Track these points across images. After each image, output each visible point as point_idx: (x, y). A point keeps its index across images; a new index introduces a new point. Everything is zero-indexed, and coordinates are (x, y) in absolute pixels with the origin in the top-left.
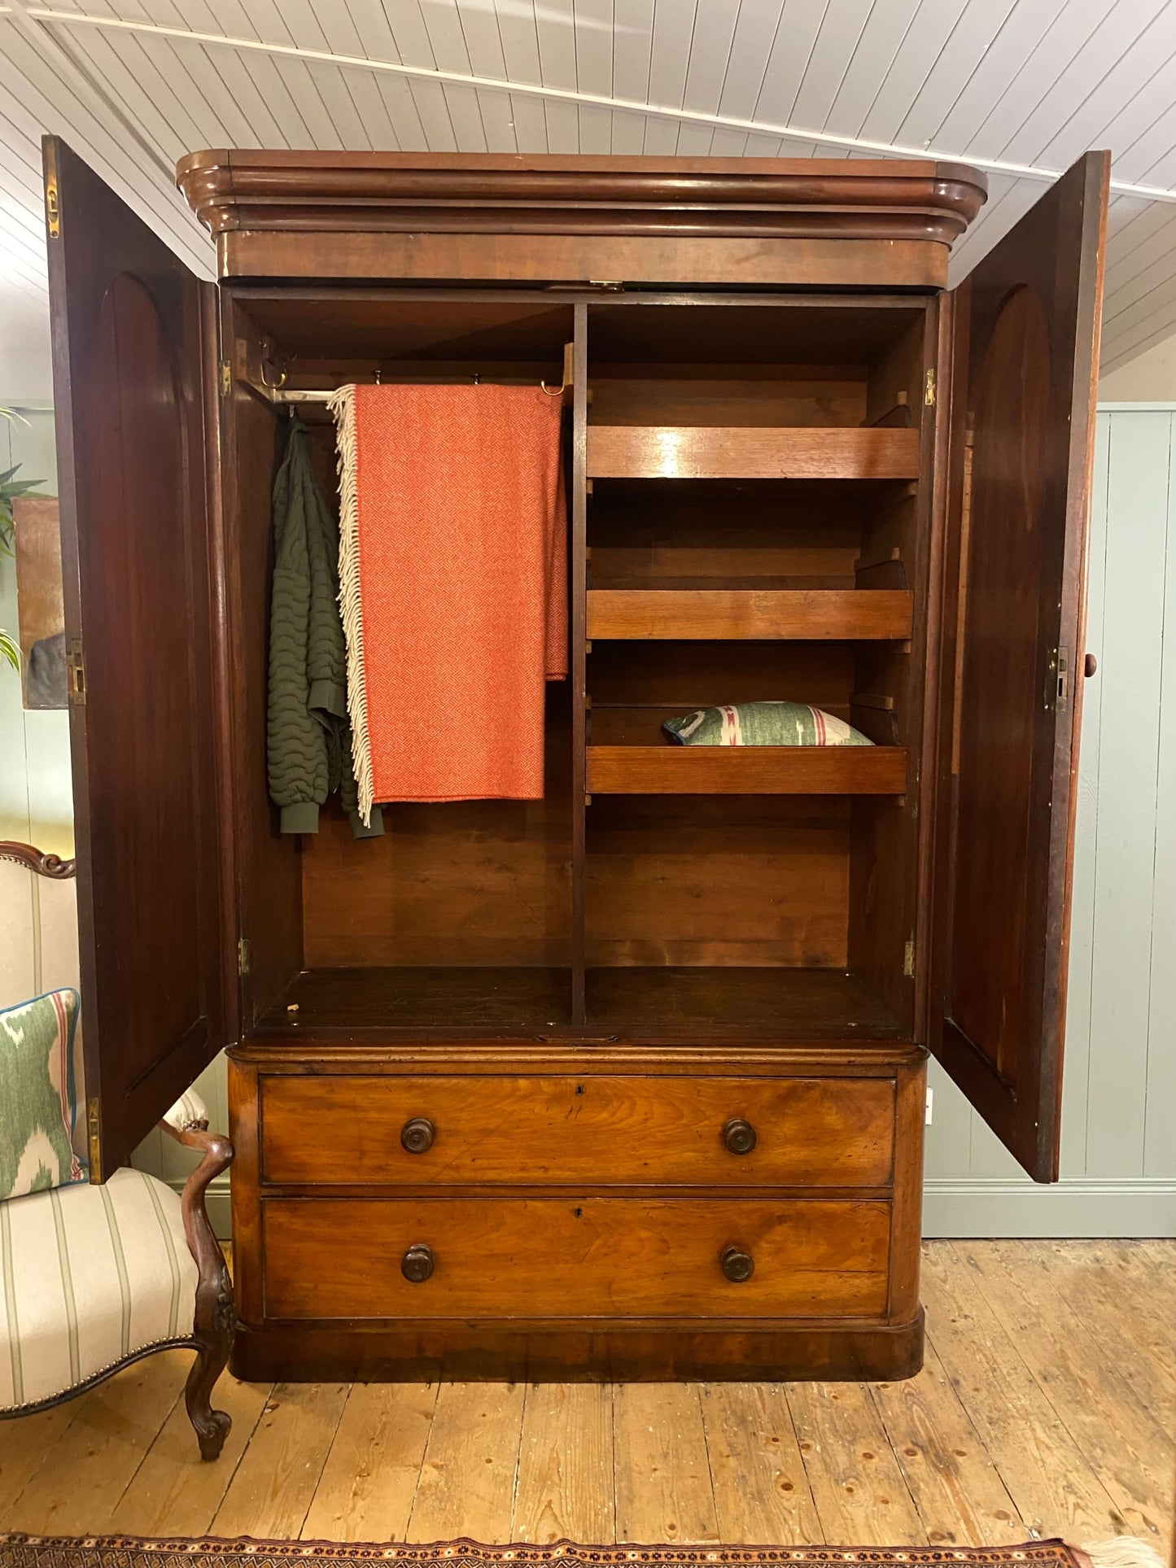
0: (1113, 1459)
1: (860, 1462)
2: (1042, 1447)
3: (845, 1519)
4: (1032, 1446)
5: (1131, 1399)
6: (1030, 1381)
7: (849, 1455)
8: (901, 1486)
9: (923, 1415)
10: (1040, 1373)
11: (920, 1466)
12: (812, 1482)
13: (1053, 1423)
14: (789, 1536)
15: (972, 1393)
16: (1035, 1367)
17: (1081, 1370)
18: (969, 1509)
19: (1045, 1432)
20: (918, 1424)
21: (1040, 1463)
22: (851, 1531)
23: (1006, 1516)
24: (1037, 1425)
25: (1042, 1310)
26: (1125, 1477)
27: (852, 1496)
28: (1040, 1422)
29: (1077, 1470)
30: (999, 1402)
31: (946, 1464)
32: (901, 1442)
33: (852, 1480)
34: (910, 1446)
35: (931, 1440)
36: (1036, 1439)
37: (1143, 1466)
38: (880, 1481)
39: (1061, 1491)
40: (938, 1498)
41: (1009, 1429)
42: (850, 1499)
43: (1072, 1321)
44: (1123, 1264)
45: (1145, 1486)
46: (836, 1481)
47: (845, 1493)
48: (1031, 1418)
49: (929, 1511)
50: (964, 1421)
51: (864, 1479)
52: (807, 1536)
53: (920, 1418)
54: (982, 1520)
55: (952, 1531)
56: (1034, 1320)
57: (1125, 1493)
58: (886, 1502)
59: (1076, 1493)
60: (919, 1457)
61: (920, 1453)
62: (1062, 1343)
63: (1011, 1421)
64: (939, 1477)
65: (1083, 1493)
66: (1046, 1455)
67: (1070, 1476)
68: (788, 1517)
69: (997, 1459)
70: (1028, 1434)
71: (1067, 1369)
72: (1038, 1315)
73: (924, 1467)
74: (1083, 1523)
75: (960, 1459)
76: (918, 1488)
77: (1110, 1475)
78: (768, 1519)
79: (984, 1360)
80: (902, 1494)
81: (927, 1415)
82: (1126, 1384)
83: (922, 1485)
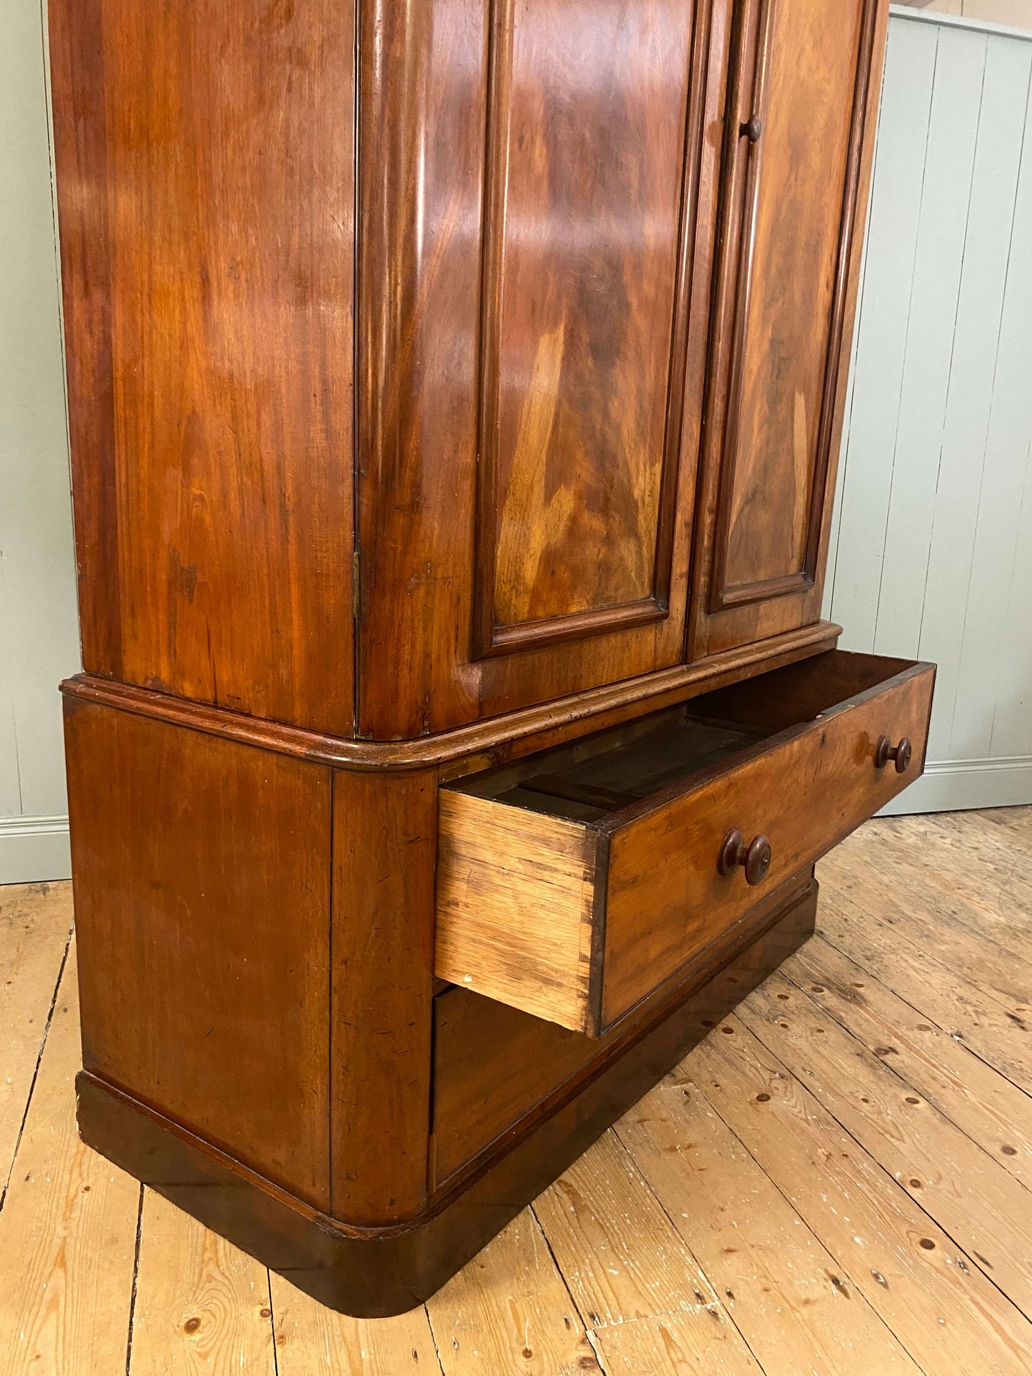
0: (982, 974)
1: (779, 1003)
2: (922, 973)
3: (794, 1050)
4: (912, 973)
5: (965, 929)
6: (880, 925)
7: (765, 998)
8: (826, 1017)
9: (809, 961)
10: (884, 919)
11: (830, 999)
12: (748, 1025)
13: (918, 953)
14: (753, 1070)
15: (839, 940)
16: (878, 916)
17: (915, 913)
18: (893, 1027)
19: (915, 961)
20: (808, 967)
21: (927, 985)
22: (805, 1058)
23: (928, 1028)
24: (903, 955)
25: (856, 873)
26: (1000, 986)
27: (789, 1030)
28: (907, 954)
29: (960, 986)
30: (864, 943)
31: (851, 995)
32: (804, 983)
33: (782, 1018)
34: (814, 985)
35: (828, 979)
36: (912, 967)
37: (1008, 977)
38: (805, 1015)
39: (956, 1002)
40: (862, 1022)
41: (886, 962)
42: (789, 1033)
43: (885, 879)
44: (897, 835)
45: (1019, 991)
46: (768, 1020)
47: (781, 1028)
48: (899, 952)
49: (862, 1034)
50: (846, 961)
51: (792, 1016)
52: (767, 1066)
53: (807, 963)
54: (910, 1034)
55: (891, 1046)
56: (855, 880)
57: (1007, 998)
58: (820, 1031)
59: (970, 1003)
60: (826, 992)
61: (824, 988)
62: (886, 895)
63: (883, 956)
64: (852, 1006)
65: (974, 1001)
66: (927, 977)
67: (957, 991)
68: (741, 1054)
69: (891, 986)
70: (904, 964)
71: (903, 913)
72: (856, 877)
73: (834, 999)
74: (990, 1025)
75: (861, 990)
76: (841, 1017)
77: (988, 986)
78: (726, 1059)
79: (833, 913)
80: (829, 1022)
81: (811, 959)
82: (955, 919)
83: (842, 1014)
